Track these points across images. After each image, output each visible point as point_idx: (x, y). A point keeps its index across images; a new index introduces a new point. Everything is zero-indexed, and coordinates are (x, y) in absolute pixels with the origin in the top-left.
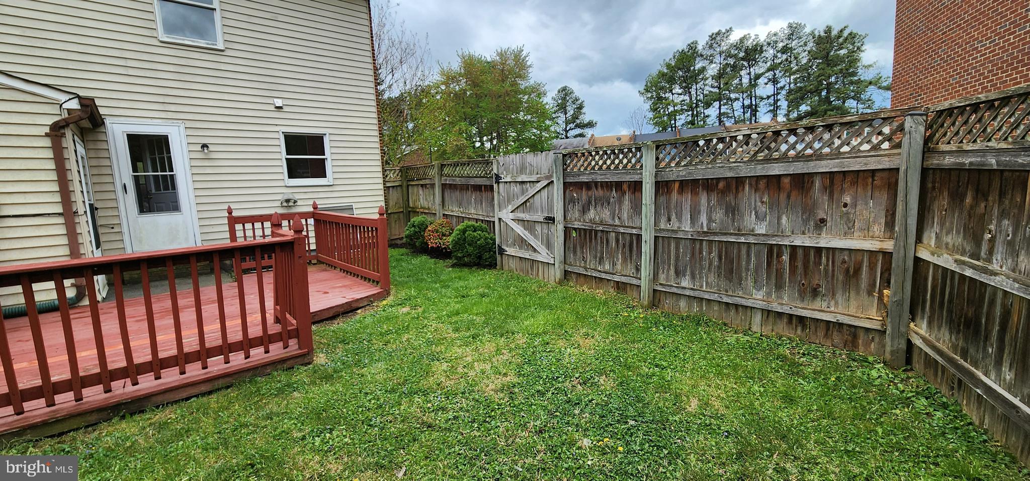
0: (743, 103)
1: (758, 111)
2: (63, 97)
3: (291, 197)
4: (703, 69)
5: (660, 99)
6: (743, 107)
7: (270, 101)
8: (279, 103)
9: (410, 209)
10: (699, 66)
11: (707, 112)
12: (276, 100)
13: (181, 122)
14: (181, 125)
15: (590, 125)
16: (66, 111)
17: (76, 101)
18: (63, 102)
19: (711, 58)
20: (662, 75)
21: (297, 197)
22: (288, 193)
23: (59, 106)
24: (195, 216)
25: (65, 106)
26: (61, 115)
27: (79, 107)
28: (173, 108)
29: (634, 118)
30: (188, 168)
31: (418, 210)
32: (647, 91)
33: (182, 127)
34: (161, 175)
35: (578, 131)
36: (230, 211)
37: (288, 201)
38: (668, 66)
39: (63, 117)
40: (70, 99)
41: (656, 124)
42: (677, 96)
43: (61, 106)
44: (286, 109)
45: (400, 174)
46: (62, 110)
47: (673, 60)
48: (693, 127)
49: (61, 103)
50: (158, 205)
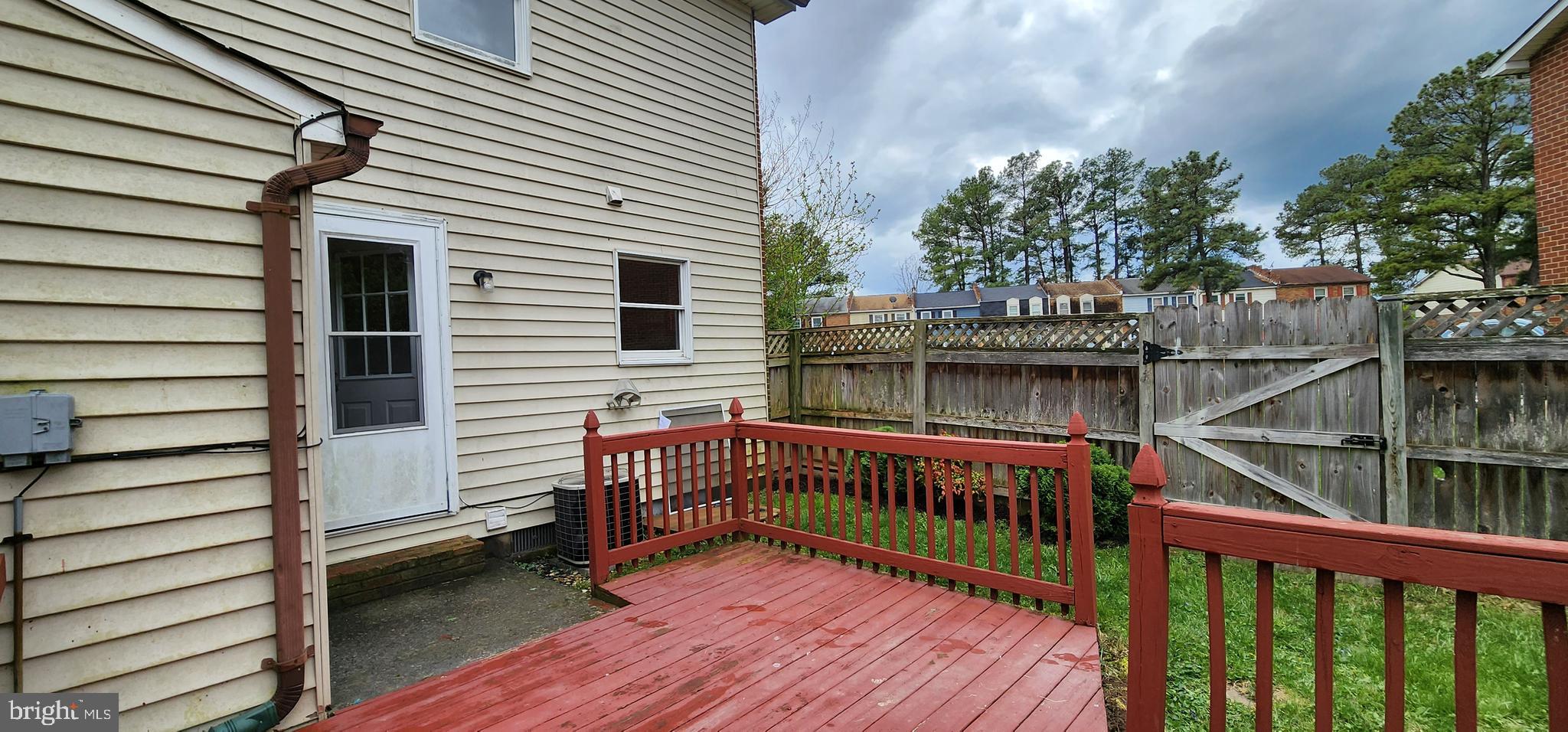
0: (1053, 255)
1: (1075, 266)
2: (304, 108)
3: (629, 388)
4: (999, 207)
5: (940, 244)
6: (1054, 259)
7: (600, 188)
8: (617, 194)
9: (804, 412)
10: (993, 201)
11: (1007, 264)
12: (611, 188)
13: (440, 218)
14: (441, 226)
15: (841, 278)
16: (307, 147)
17: (336, 123)
18: (304, 120)
19: (1012, 191)
20: (943, 211)
21: (640, 387)
22: (625, 382)
23: (290, 133)
24: (453, 432)
25: (308, 133)
26: (294, 157)
27: (341, 141)
28: (427, 187)
29: (904, 270)
30: (446, 321)
31: (833, 414)
32: (924, 232)
33: (443, 229)
34: (391, 337)
35: (823, 287)
36: (591, 425)
37: (619, 398)
38: (952, 199)
39: (300, 163)
40: (323, 117)
41: (938, 281)
42: (963, 241)
43: (298, 131)
44: (626, 207)
45: (786, 345)
46: (299, 143)
47: (960, 190)
48: (994, 284)
49: (297, 123)
50: (394, 405)
